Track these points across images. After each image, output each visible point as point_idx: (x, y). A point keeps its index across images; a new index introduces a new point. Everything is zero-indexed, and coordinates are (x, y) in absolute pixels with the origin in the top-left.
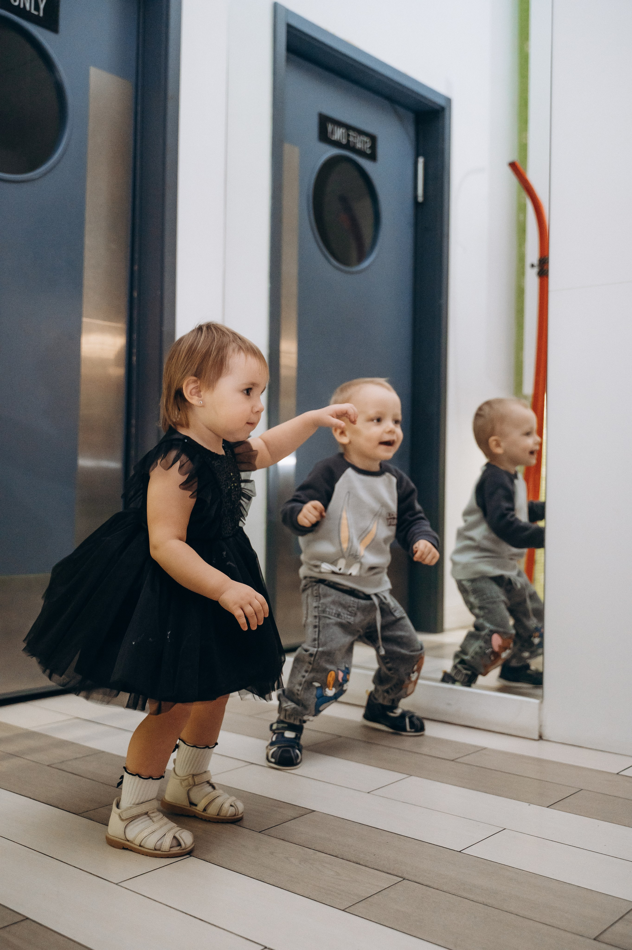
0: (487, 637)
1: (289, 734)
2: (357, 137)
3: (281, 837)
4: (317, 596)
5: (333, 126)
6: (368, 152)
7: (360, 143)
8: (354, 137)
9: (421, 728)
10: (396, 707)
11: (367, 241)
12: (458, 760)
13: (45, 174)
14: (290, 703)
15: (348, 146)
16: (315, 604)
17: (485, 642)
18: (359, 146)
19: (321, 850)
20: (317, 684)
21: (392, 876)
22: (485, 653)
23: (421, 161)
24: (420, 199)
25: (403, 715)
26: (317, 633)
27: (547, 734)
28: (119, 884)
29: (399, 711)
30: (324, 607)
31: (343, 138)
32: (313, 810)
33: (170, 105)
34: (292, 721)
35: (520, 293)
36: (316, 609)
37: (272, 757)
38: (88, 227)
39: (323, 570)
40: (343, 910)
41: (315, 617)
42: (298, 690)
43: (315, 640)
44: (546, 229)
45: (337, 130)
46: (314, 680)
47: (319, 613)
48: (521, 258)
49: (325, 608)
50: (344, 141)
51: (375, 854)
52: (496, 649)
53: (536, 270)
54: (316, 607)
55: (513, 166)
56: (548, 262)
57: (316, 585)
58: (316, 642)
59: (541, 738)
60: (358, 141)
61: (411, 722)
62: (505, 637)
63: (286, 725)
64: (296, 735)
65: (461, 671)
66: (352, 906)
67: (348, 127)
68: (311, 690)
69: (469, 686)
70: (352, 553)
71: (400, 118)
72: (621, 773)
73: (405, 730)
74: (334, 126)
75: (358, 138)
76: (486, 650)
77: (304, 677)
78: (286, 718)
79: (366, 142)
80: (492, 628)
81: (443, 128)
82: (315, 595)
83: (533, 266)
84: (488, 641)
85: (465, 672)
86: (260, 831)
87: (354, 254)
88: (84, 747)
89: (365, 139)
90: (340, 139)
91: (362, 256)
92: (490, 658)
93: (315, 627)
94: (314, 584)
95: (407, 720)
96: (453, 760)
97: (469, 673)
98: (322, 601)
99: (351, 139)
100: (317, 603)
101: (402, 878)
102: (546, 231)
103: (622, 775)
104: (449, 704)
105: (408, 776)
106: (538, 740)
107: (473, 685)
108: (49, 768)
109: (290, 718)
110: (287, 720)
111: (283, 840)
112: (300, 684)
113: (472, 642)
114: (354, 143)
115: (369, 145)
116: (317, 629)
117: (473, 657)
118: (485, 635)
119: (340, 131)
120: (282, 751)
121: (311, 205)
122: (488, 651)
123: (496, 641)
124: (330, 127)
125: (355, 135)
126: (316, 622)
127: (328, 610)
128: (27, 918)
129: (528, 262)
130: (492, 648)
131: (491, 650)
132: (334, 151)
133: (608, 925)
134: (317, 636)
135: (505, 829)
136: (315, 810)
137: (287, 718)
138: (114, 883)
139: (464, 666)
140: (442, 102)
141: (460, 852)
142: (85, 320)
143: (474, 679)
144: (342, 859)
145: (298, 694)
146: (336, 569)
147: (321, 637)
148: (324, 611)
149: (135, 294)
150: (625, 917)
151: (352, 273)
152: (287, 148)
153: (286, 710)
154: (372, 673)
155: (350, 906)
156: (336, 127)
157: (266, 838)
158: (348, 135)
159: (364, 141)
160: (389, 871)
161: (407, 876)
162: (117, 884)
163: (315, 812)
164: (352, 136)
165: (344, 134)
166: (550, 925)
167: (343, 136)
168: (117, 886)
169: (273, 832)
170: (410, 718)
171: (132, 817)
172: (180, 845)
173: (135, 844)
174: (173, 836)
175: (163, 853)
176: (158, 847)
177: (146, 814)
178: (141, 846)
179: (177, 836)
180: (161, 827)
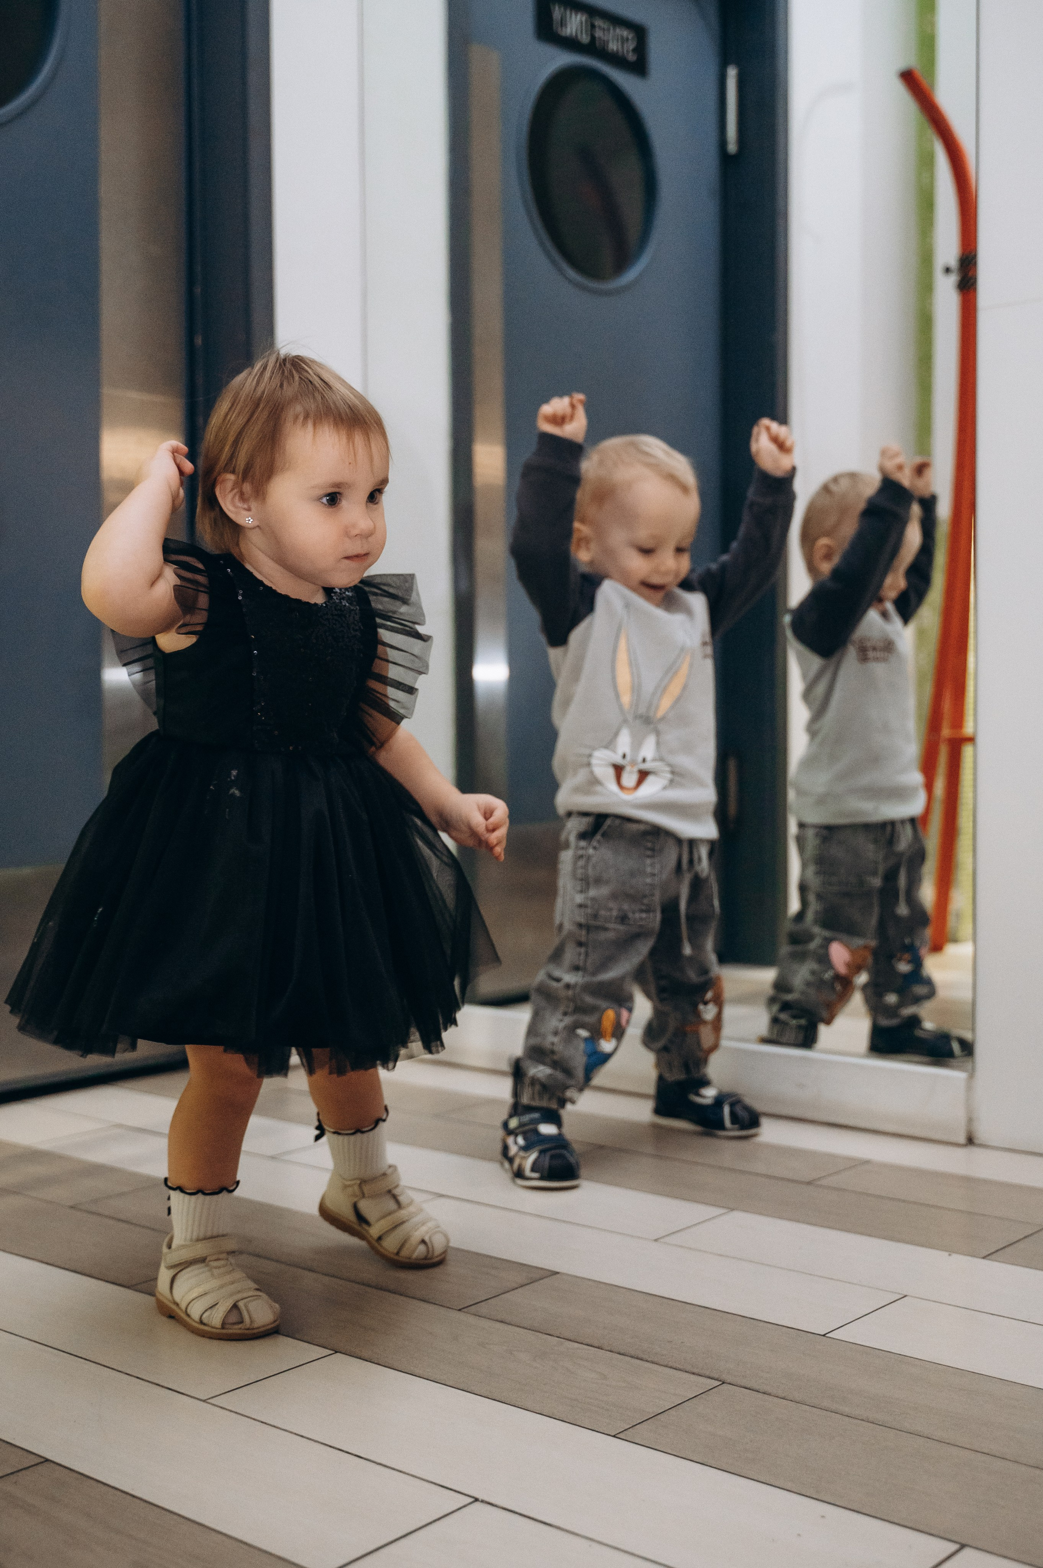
0: (821, 951)
2: (609, 30)
3: (499, 1318)
5: (562, 9)
6: (632, 57)
7: (615, 42)
8: (604, 30)
9: (755, 1125)
11: (633, 232)
12: (820, 1182)
13: (21, 114)
14: (541, 1068)
15: (594, 49)
16: (579, 899)
17: (819, 962)
18: (613, 46)
19: (572, 1338)
20: (583, 1033)
21: (702, 1378)
22: (822, 981)
23: (732, 73)
24: (732, 147)
25: (719, 1101)
27: (983, 1133)
28: (208, 1401)
29: (710, 1093)
30: (596, 907)
31: (582, 34)
32: (556, 1272)
36: (582, 910)
40: (614, 1436)
42: (553, 1043)
45: (571, 17)
46: (578, 1026)
48: (926, 256)
49: (598, 909)
50: (585, 39)
51: (669, 1342)
52: (842, 969)
53: (954, 278)
54: (580, 906)
55: (908, 77)
56: (975, 264)
59: (970, 1141)
60: (610, 38)
61: (733, 1115)
66: (629, 1428)
67: (595, 13)
68: (575, 1042)
73: (722, 1127)
74: (565, 9)
75: (611, 31)
76: (823, 974)
77: (560, 1021)
79: (627, 39)
83: (948, 270)
85: (794, 1023)
86: (461, 1307)
87: (608, 256)
89: (625, 33)
90: (576, 35)
91: (623, 262)
92: (833, 988)
95: (726, 1110)
96: (809, 1183)
97: (803, 1022)
98: (591, 893)
99: (598, 34)
101: (720, 1381)
105: (726, 1210)
106: (966, 1145)
108: (72, 1211)
109: (541, 1099)
111: (502, 1322)
112: (556, 1033)
113: (795, 966)
114: (604, 41)
115: (631, 45)
117: (802, 993)
118: (816, 948)
119: (576, 18)
121: (525, 163)
122: (826, 976)
123: (839, 954)
124: (557, 12)
125: (605, 27)
127: (602, 912)
128: (47, 1460)
129: (939, 263)
130: (833, 969)
131: (832, 972)
132: (564, 59)
135: (907, 1296)
136: (558, 1271)
137: (536, 1098)
138: (200, 1400)
139: (791, 1012)
141: (824, 1335)
144: (609, 1353)
145: (553, 1052)
149: (199, 341)
151: (606, 293)
152: (477, 52)
153: (533, 1083)
155: (627, 1429)
156: (568, 13)
157: (472, 1320)
158: (593, 26)
159: (622, 37)
160: (695, 1371)
161: (729, 1379)
162: (204, 1401)
163: (558, 1276)
164: (600, 27)
165: (584, 24)
166: (989, 1453)
167: (582, 27)
168: (205, 1404)
169: (483, 1309)
170: (732, 1105)
171: (180, 1264)
172: (242, 1322)
173: (180, 1309)
174: (233, 1303)
175: (214, 1330)
176: (205, 1320)
177: (203, 1260)
178: (188, 1316)
179: (241, 1304)
180: (222, 1287)
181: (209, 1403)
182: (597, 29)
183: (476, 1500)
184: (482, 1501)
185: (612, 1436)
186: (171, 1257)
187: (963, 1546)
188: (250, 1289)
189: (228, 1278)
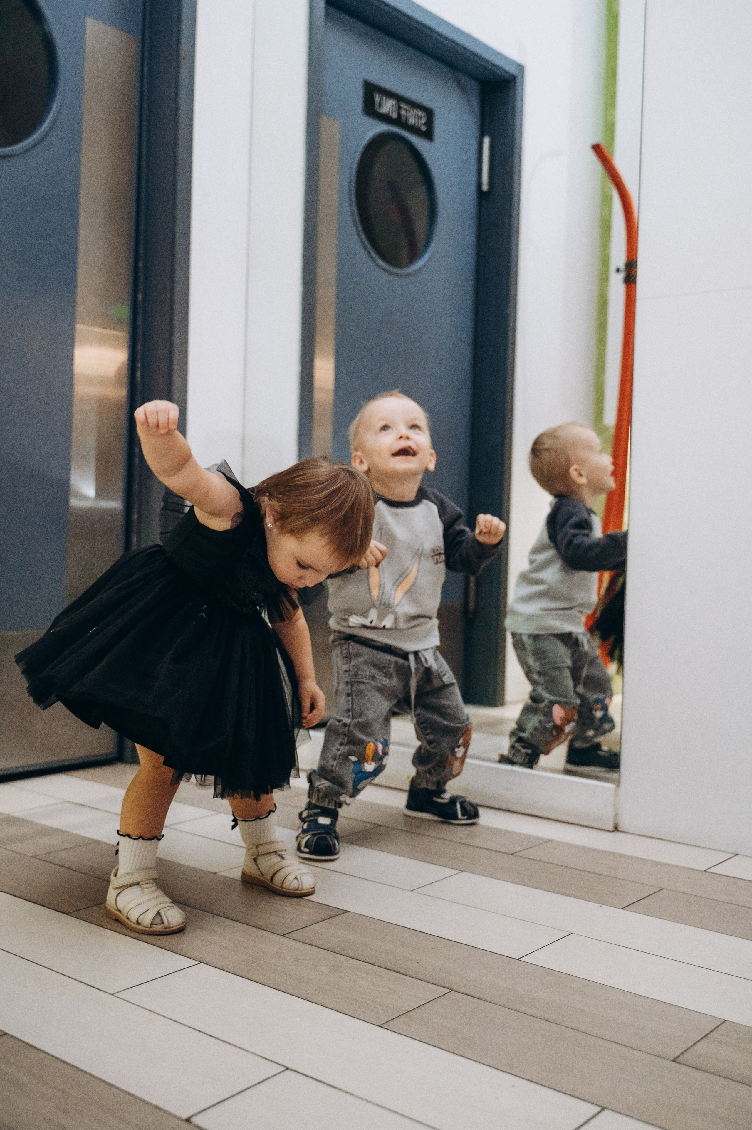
0: (547, 709)
1: (324, 821)
2: (410, 111)
3: (308, 941)
4: (347, 657)
5: (381, 96)
6: (424, 128)
7: (413, 119)
8: (406, 110)
9: (476, 815)
10: (444, 791)
11: (421, 237)
12: (518, 854)
13: (30, 148)
14: (324, 781)
15: (399, 122)
16: (345, 667)
17: (545, 716)
18: (412, 121)
19: (354, 957)
20: (353, 758)
21: (439, 987)
22: (545, 728)
23: (487, 140)
24: (485, 188)
25: (453, 800)
26: (350, 703)
27: (623, 825)
28: (115, 994)
29: (447, 796)
30: (356, 669)
31: (392, 113)
32: (346, 911)
33: (184, 66)
34: (325, 805)
35: (603, 303)
36: (347, 674)
37: (306, 846)
38: (83, 214)
39: (351, 624)
40: (380, 1026)
41: (347, 683)
42: (332, 766)
43: (348, 711)
44: (635, 225)
45: (386, 101)
46: (350, 753)
47: (350, 678)
48: (605, 261)
49: (358, 672)
50: (394, 116)
51: (418, 962)
52: (558, 722)
53: (622, 276)
54: (346, 671)
55: (597, 149)
56: (636, 267)
57: (345, 643)
58: (350, 714)
59: (616, 829)
60: (411, 115)
61: (463, 808)
62: (568, 707)
63: (319, 811)
64: (332, 821)
65: (520, 751)
66: (389, 1021)
67: (399, 99)
68: (347, 765)
69: (531, 767)
70: (383, 601)
71: (463, 88)
72: (708, 870)
73: (456, 818)
76: (547, 724)
77: (338, 750)
78: (318, 801)
79: (421, 117)
80: (552, 698)
81: (514, 100)
82: (345, 655)
83: (618, 270)
84: (548, 714)
85: (524, 751)
86: (284, 934)
87: (405, 251)
88: (76, 835)
89: (422, 114)
90: (389, 113)
91: (414, 255)
92: (552, 733)
93: (348, 695)
94: (343, 642)
95: (458, 806)
96: (512, 854)
97: (529, 751)
98: (352, 663)
99: (403, 113)
100: (348, 665)
101: (450, 989)
102: (635, 227)
103: (710, 872)
104: (509, 789)
105: (459, 872)
106: (613, 831)
107: (535, 766)
108: (33, 859)
109: (323, 801)
110: (320, 804)
111: (310, 944)
112: (334, 759)
113: (530, 716)
114: (407, 117)
115: (424, 121)
116: (350, 698)
117: (532, 734)
118: (544, 707)
119: (389, 103)
120: (318, 839)
121: (353, 192)
122: (548, 726)
123: (558, 713)
124: (377, 98)
125: (408, 108)
126: (348, 690)
127: (360, 673)
128: (5, 1033)
129: (613, 266)
130: (553, 721)
131: (552, 724)
132: (382, 127)
133: (690, 1045)
134: (350, 707)
135: (572, 933)
136: (348, 910)
137: (320, 801)
138: (110, 994)
139: (522, 744)
140: (513, 70)
141: (518, 959)
142: (78, 326)
143: (535, 759)
144: (379, 967)
145: (332, 771)
146: (367, 622)
147: (354, 707)
148: (356, 675)
149: (140, 297)
150: (709, 1035)
151: (402, 276)
152: (325, 122)
153: (319, 791)
154: (413, 751)
155: (388, 1021)
156: (384, 98)
157: (290, 942)
158: (400, 108)
159: (418, 115)
160: (435, 982)
161: (455, 987)
162: (112, 995)
163: (348, 913)
164: (404, 108)
165: (394, 106)
166: (622, 1044)
167: (392, 109)
168: (112, 997)
169: (297, 935)
170: (462, 804)
171: (121, 887)
172: (163, 923)
173: (124, 916)
174: (157, 911)
175: (144, 928)
176: (140, 921)
177: (137, 884)
178: (128, 918)
179: (162, 912)
180: (150, 900)
181: (115, 996)
182: (402, 110)
183: (287, 1069)
184: (291, 1070)
185: (378, 1026)
186: (115, 882)
187: (603, 1109)
188: (167, 902)
189: (154, 895)
